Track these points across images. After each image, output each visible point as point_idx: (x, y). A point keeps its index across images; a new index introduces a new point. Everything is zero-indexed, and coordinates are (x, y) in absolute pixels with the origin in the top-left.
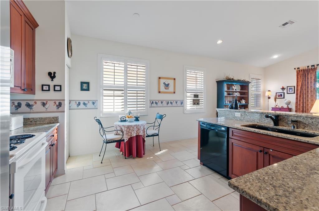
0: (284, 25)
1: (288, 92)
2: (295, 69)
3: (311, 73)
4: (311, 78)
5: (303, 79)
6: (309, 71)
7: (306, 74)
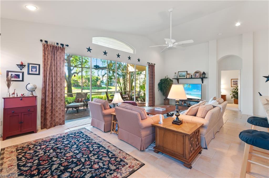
1: (30, 72)
2: (41, 41)
3: (60, 52)
4: (60, 58)
5: (52, 57)
6: (58, 50)
7: (55, 52)
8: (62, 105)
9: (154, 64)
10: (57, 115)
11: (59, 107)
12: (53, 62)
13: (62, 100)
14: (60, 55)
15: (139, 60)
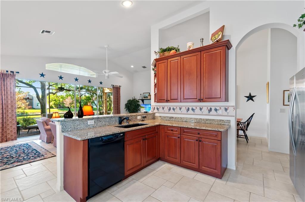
0: (49, 32)
3: (10, 79)
4: (10, 83)
5: (2, 83)
6: (8, 76)
7: (5, 78)
8: (14, 124)
9: (119, 86)
10: (8, 132)
11: (11, 125)
12: (3, 87)
13: (13, 119)
14: (10, 81)
15: (101, 83)
